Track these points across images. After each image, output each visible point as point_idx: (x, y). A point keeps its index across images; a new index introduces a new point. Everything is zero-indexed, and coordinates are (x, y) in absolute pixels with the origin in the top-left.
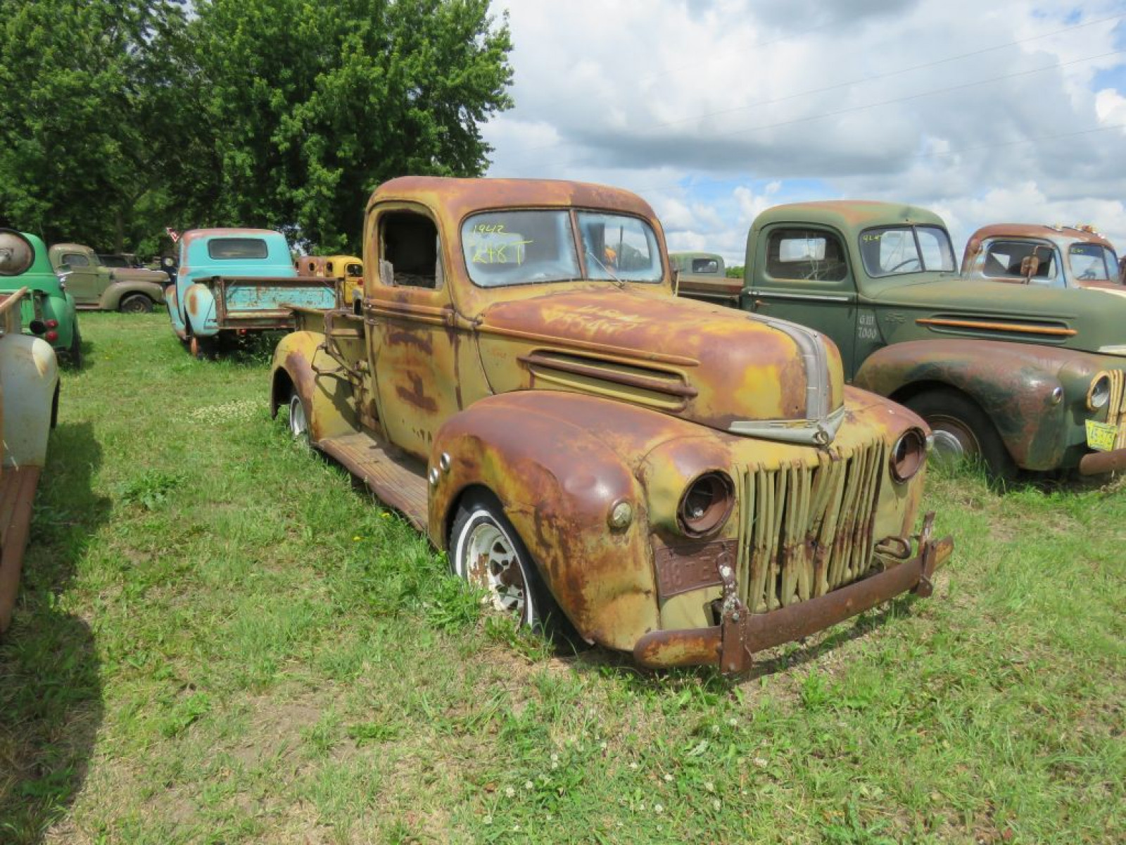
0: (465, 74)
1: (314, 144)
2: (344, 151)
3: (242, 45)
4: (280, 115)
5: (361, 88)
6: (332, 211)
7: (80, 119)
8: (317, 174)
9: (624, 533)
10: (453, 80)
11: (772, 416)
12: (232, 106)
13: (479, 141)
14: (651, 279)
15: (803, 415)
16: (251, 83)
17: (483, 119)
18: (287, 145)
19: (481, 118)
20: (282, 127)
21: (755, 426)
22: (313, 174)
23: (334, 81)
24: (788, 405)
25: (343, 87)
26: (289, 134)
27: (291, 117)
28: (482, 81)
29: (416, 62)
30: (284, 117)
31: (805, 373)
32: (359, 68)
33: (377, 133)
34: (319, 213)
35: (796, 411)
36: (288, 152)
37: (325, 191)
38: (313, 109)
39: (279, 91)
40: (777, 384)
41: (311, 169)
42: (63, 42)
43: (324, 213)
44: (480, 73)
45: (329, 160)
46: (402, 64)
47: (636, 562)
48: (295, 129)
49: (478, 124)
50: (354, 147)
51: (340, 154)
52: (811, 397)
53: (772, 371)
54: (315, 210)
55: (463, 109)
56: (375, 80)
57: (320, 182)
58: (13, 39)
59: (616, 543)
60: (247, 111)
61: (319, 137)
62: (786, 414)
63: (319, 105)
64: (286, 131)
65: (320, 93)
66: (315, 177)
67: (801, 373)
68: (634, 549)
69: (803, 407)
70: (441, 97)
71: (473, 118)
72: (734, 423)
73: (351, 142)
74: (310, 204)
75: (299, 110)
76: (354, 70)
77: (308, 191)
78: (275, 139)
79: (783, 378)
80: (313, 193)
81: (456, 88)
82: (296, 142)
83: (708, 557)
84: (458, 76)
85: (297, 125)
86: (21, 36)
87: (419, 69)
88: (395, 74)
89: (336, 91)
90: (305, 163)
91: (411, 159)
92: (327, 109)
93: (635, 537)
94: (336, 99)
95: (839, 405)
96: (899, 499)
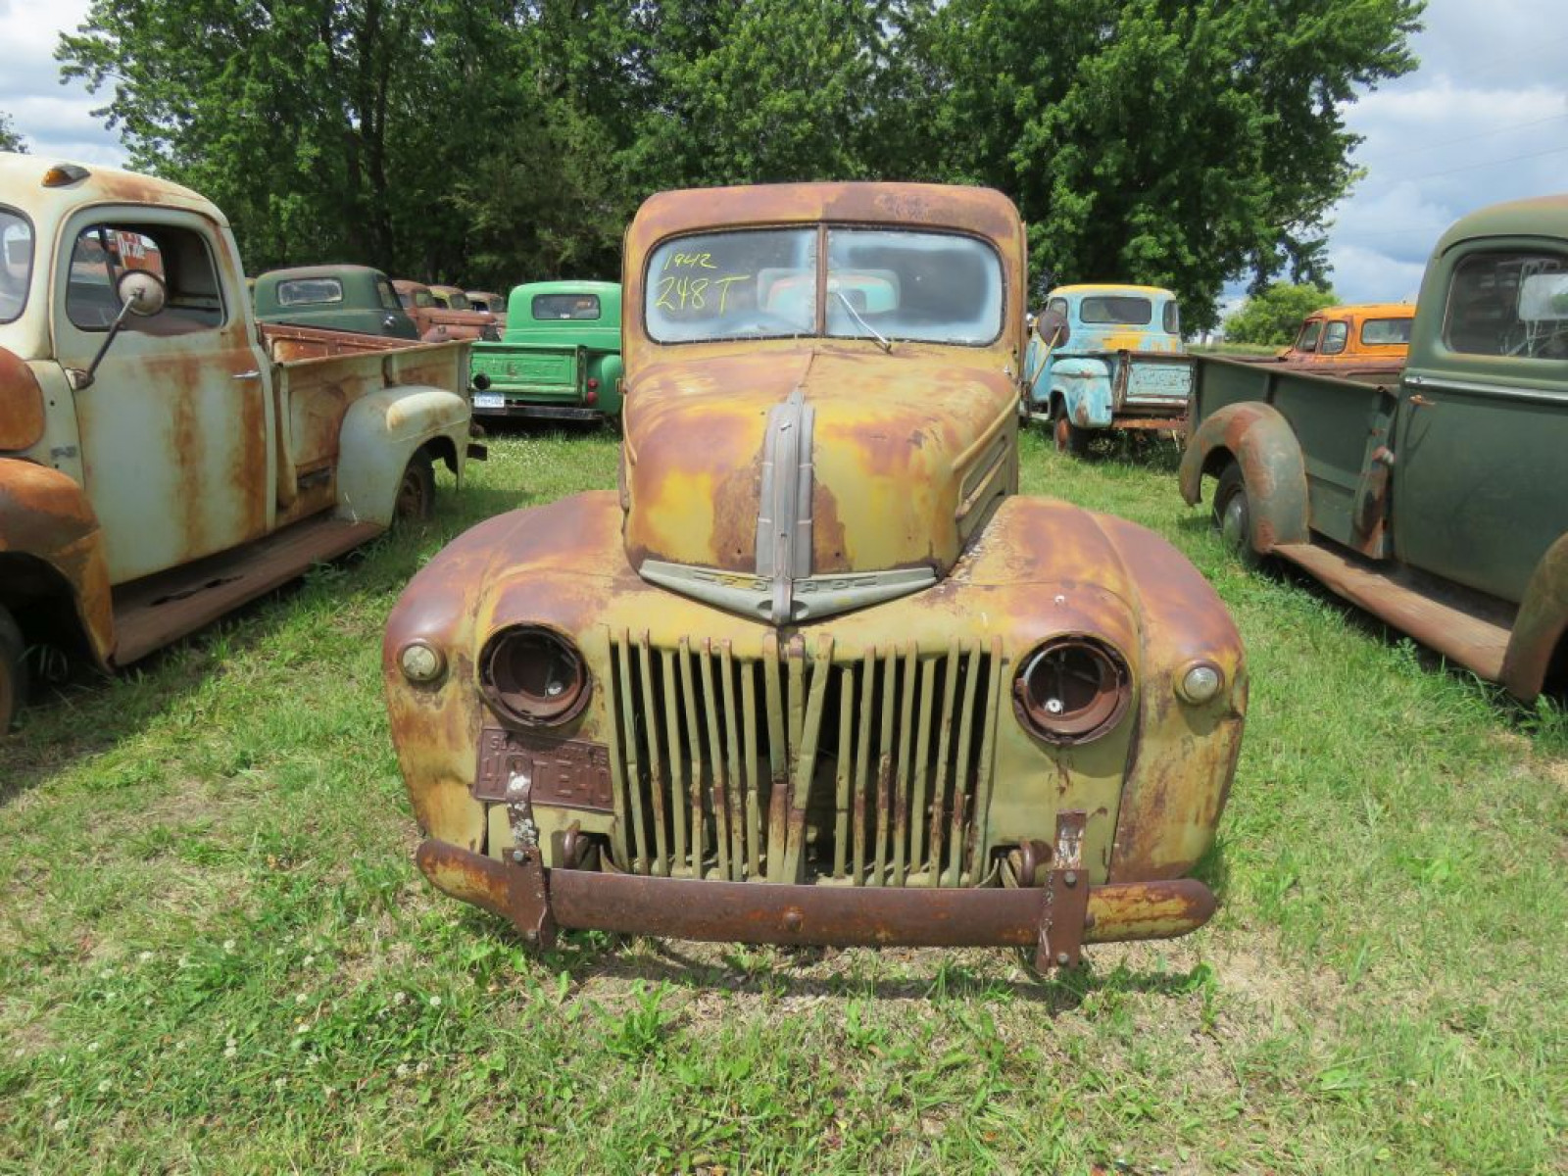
0: (1322, 23)
1: (1065, 159)
2: (1105, 166)
3: (990, 30)
4: (1024, 121)
5: (1145, 68)
6: (1077, 253)
7: (788, 149)
8: (1061, 202)
9: (436, 690)
10: (1300, 35)
11: (699, 560)
12: (966, 116)
13: (1337, 132)
14: (969, 340)
15: (749, 565)
16: (993, 82)
17: (1350, 97)
18: (1027, 162)
19: (1344, 94)
20: (1025, 138)
21: (674, 573)
22: (1056, 201)
23: (1101, 66)
24: (726, 545)
25: (1116, 71)
26: (1032, 147)
27: (1040, 123)
28: (1354, 29)
29: (1239, 17)
30: (1030, 124)
31: (758, 493)
32: (1143, 40)
33: (1161, 135)
34: (1058, 256)
35: (738, 557)
36: (1027, 172)
37: (1068, 225)
38: (1069, 108)
39: (1028, 89)
40: (708, 507)
41: (1054, 195)
42: (785, 58)
43: (1064, 257)
44: (1351, 16)
45: (1081, 182)
46: (1214, 24)
47: (451, 737)
48: (1040, 140)
49: (1340, 106)
50: (1121, 158)
51: (1098, 170)
52: (762, 537)
53: (705, 482)
54: (1052, 252)
55: (1316, 84)
56: (1165, 55)
57: (1065, 213)
58: (734, 62)
59: (420, 702)
60: (985, 121)
61: (1075, 147)
62: (721, 560)
63: (1078, 102)
64: (1029, 143)
65: (1083, 85)
66: (1057, 206)
67: (750, 491)
68: (450, 717)
69: (750, 554)
70: (1279, 67)
71: (1331, 96)
72: (647, 562)
73: (1119, 151)
74: (1047, 243)
75: (1052, 112)
76: (1135, 44)
77: (1046, 226)
78: (1013, 156)
79: (719, 497)
80: (1052, 228)
81: (1305, 48)
82: (1040, 156)
83: (569, 763)
84: (1309, 27)
85: (1045, 132)
86: (744, 58)
87: (1241, 27)
88: (1200, 42)
89: (1105, 78)
90: (1050, 186)
91: (1212, 171)
92: (1090, 107)
93: (454, 701)
94: (1105, 91)
95: (893, 563)
96: (1072, 774)
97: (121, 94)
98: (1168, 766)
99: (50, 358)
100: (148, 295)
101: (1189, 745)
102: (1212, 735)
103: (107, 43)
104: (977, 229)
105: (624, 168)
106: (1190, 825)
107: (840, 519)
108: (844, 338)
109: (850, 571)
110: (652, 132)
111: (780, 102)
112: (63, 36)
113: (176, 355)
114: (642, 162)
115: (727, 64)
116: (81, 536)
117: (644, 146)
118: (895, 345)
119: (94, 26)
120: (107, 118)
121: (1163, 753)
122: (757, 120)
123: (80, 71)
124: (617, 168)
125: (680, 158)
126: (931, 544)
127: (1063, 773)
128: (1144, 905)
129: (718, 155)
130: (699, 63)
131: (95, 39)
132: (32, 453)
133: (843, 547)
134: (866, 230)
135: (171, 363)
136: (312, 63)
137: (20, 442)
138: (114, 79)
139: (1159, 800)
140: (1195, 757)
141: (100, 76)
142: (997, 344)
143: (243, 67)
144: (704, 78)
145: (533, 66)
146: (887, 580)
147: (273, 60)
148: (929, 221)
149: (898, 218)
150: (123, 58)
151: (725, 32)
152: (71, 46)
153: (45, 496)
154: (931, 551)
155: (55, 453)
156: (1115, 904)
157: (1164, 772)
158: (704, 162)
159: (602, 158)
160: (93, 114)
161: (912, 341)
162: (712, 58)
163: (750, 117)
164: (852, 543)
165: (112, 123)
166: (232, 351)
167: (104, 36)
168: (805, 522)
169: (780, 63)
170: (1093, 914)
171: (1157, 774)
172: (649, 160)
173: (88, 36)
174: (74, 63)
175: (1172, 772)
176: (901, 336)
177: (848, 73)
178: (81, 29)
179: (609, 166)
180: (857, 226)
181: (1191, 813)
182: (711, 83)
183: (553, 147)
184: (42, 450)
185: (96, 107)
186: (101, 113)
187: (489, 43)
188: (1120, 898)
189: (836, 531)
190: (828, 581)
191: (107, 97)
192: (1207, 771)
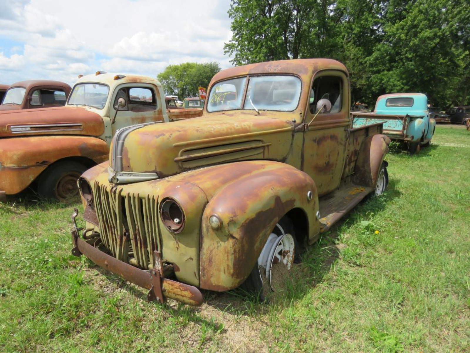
95: (144, 171)
96: (180, 244)
97: (236, 55)
98: (213, 250)
99: (108, 117)
100: (122, 103)
101: (219, 244)
102: (226, 242)
103: (234, 44)
104: (295, 73)
105: (368, 62)
106: (222, 273)
107: (129, 156)
108: (248, 110)
109: (132, 171)
110: (379, 50)
111: (426, 34)
112: (225, 43)
113: (140, 116)
114: (373, 60)
115: (407, 23)
116: (104, 155)
117: (375, 55)
118: (260, 112)
119: (233, 40)
120: (232, 62)
121: (211, 245)
122: (416, 41)
123: (228, 51)
124: (366, 62)
125: (388, 57)
126: (156, 167)
127: (177, 242)
128: (179, 290)
129: (401, 55)
130: (396, 25)
131: (232, 43)
132: (101, 137)
133: (130, 165)
134: (261, 76)
135: (138, 118)
136: (278, 42)
137: (98, 134)
138: (235, 53)
139: (210, 260)
140: (221, 249)
141: (232, 52)
142: (295, 111)
143: (262, 46)
144: (397, 30)
145: (343, 34)
146: (142, 175)
147: (269, 43)
148: (279, 72)
149: (270, 72)
150: (238, 47)
151: (408, 13)
152: (228, 45)
153: (94, 146)
154: (156, 169)
155: (106, 137)
156: (170, 286)
157: (211, 251)
158: (397, 58)
159: (360, 60)
160: (230, 62)
161: (268, 110)
162: (401, 22)
163: (414, 40)
164: (132, 164)
165: (233, 63)
166: (157, 116)
167: (234, 42)
168: (119, 157)
169: (429, 20)
170: (165, 287)
171: (209, 252)
172: (377, 59)
173: (231, 43)
174: (227, 50)
175: (214, 252)
176: (264, 109)
177: (459, 19)
178: (230, 41)
179: (363, 62)
180: (258, 75)
181: (222, 268)
182: (400, 31)
183: (345, 58)
184: (103, 137)
185: (230, 60)
186: (232, 61)
187: (329, 30)
188: (172, 285)
189: (128, 160)
190: (126, 174)
191: (233, 56)
192: (226, 255)
